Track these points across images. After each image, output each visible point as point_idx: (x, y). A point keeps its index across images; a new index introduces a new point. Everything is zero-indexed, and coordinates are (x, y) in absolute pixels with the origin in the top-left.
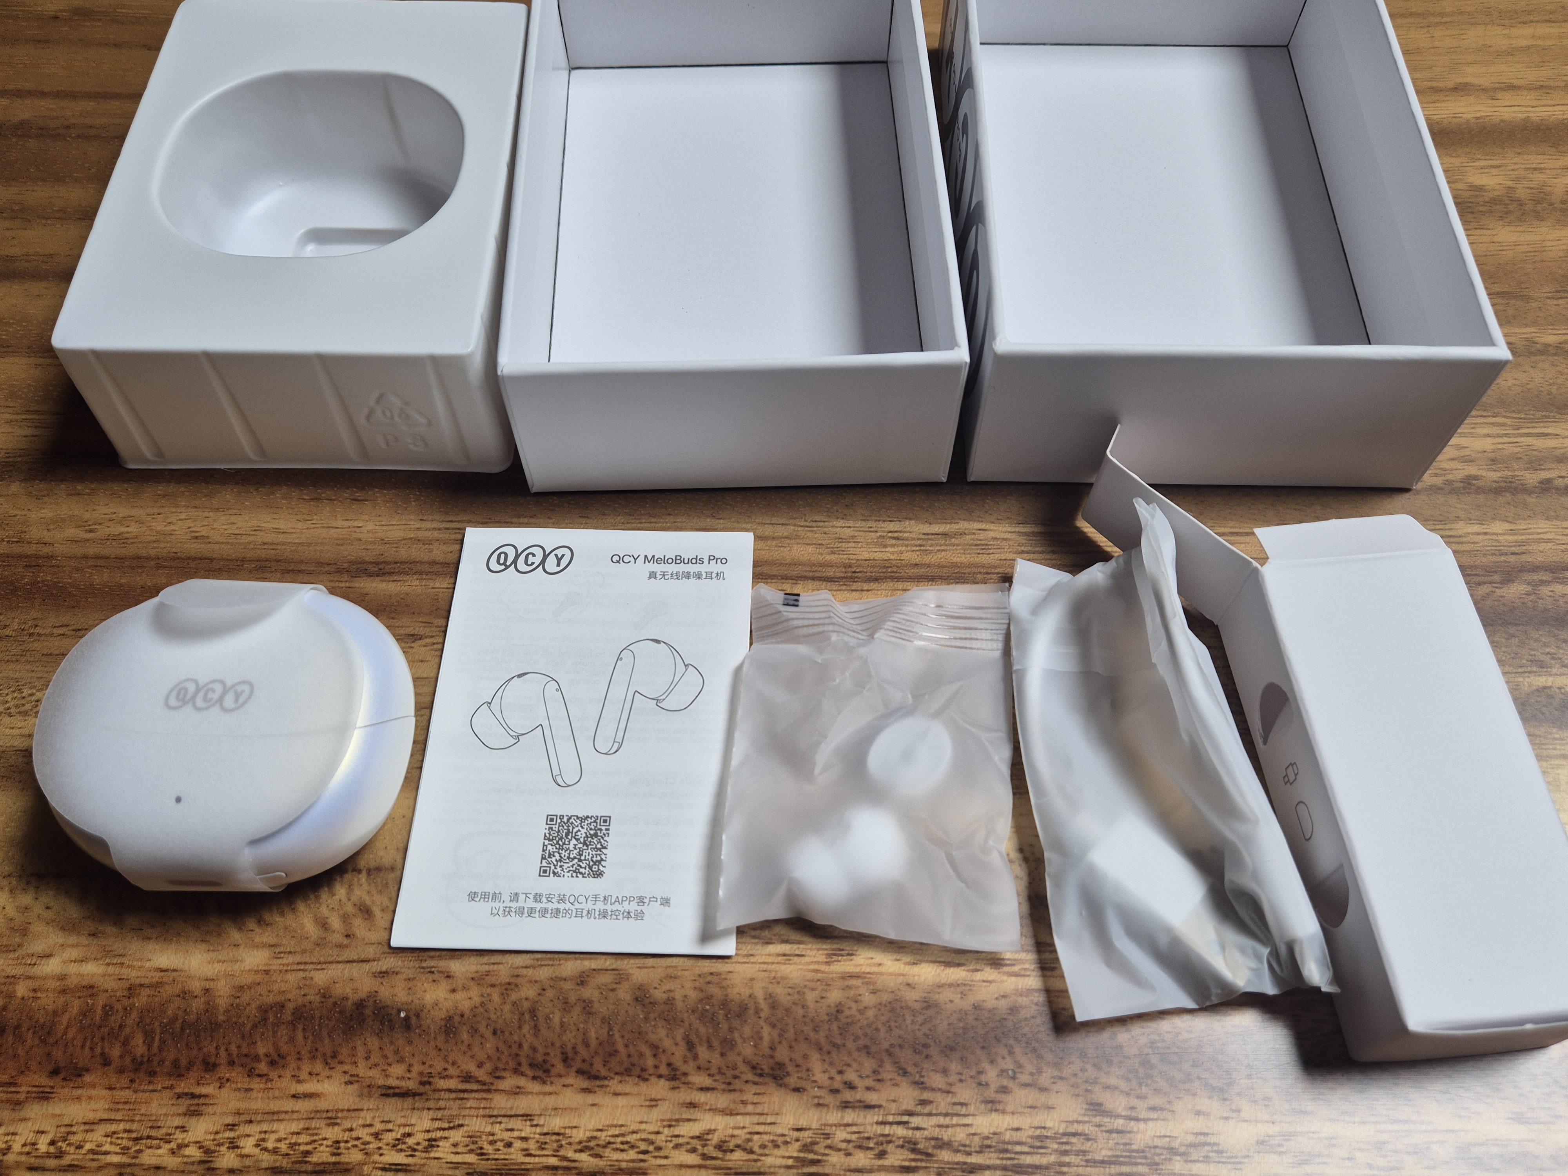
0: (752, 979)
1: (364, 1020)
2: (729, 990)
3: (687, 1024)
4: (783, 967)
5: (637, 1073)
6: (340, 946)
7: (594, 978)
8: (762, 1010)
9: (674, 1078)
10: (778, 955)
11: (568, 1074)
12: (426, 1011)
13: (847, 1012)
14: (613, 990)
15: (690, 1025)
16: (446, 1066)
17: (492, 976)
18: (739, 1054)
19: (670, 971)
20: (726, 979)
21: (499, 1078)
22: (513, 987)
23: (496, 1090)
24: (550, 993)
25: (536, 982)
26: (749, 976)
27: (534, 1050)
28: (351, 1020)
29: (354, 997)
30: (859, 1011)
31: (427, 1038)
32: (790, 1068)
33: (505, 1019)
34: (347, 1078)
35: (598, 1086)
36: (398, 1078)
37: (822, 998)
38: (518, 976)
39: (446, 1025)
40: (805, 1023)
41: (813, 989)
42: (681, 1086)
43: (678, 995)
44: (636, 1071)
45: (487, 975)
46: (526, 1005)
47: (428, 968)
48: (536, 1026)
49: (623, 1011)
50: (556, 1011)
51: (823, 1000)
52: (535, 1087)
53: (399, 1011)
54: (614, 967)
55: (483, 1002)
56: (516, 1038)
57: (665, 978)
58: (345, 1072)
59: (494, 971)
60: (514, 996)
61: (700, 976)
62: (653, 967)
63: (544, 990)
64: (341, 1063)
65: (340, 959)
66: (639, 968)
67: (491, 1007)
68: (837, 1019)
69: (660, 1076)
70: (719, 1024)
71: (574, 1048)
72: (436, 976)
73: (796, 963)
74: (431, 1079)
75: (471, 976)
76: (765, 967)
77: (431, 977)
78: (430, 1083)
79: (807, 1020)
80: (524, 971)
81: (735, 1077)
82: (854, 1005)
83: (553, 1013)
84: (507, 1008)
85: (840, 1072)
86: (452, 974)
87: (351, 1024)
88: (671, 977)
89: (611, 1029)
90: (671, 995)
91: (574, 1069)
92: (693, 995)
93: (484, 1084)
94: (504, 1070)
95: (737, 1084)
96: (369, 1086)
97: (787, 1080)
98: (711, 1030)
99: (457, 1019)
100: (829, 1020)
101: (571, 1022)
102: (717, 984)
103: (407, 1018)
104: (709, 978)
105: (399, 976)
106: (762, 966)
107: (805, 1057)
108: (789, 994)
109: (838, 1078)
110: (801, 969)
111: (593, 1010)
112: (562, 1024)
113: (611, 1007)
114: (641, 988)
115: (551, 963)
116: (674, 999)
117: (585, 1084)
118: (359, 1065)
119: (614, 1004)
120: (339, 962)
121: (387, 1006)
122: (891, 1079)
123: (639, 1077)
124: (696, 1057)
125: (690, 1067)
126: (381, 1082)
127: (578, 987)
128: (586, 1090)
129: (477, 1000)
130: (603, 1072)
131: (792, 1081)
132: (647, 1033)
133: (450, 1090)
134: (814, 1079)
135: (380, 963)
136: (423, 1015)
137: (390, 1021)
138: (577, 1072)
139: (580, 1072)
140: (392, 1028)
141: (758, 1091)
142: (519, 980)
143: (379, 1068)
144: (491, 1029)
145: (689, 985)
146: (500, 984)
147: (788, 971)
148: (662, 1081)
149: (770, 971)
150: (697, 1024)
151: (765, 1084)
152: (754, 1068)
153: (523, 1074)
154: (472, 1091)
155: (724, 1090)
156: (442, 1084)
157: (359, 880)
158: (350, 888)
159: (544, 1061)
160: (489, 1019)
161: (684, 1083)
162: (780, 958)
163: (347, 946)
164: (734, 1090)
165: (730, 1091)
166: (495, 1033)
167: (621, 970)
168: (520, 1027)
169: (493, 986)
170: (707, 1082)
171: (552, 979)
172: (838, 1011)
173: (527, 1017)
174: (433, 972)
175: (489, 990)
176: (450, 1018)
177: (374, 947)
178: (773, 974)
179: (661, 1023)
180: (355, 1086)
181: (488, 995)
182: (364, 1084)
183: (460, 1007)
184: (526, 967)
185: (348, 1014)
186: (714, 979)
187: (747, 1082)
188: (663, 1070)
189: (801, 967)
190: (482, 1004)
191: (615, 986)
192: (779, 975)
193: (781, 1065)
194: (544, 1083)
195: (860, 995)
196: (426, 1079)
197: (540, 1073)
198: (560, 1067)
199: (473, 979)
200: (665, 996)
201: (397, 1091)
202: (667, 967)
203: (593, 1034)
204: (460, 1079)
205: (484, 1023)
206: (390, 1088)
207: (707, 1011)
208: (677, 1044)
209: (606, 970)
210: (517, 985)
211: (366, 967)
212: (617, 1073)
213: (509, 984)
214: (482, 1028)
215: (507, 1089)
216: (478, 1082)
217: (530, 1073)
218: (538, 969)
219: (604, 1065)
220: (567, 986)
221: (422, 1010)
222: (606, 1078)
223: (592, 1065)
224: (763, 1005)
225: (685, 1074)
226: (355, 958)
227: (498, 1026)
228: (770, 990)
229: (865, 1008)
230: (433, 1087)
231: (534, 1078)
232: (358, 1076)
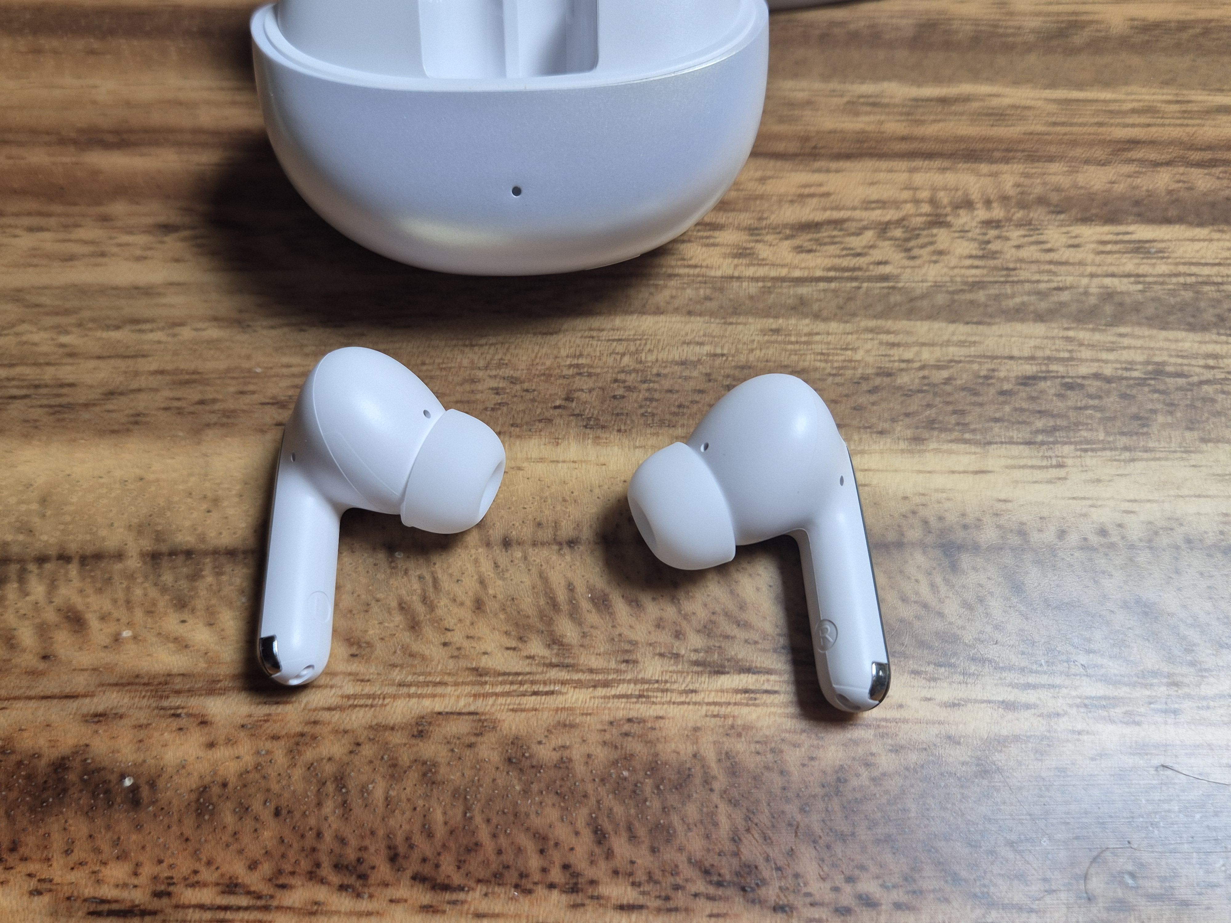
0: (696, 729)
1: (65, 790)
2: (660, 747)
3: (593, 800)
4: (745, 710)
5: (514, 881)
6: (33, 673)
7: (439, 725)
8: (714, 778)
9: (574, 889)
10: (737, 691)
11: (398, 881)
12: (165, 776)
13: (854, 782)
14: (471, 746)
15: (598, 802)
16: (197, 866)
17: (275, 722)
18: (681, 849)
19: (562, 716)
20: (653, 729)
21: (283, 887)
22: (307, 739)
23: (279, 908)
24: (367, 751)
25: (346, 732)
26: (691, 724)
27: (342, 841)
28: (44, 789)
29: (51, 754)
30: (873, 779)
31: (166, 821)
32: (766, 872)
33: (294, 792)
34: (33, 884)
35: (449, 903)
36: (117, 886)
37: (812, 759)
38: (315, 723)
39: (198, 800)
40: (788, 800)
41: (796, 745)
42: (587, 901)
43: (577, 753)
44: (512, 877)
45: (266, 721)
46: (329, 769)
47: (171, 709)
48: (345, 802)
49: (487, 780)
50: (378, 779)
51: (813, 763)
52: (345, 902)
53: (123, 777)
54: (472, 709)
55: (259, 764)
56: (312, 821)
57: (555, 727)
58: (30, 875)
59: (278, 714)
60: (309, 755)
61: (611, 723)
62: (536, 710)
63: (358, 744)
64: (24, 859)
65: (32, 693)
66: (513, 710)
67: (272, 773)
68: (838, 793)
69: (551, 886)
70: (646, 800)
71: (408, 839)
72: (183, 722)
73: (765, 704)
74: (171, 889)
75: (241, 721)
76: (715, 709)
77: (175, 724)
78: (169, 894)
79: (790, 794)
80: (325, 716)
81: (677, 887)
82: (862, 770)
83: (373, 781)
84: (298, 773)
85: (850, 880)
86: (209, 718)
87: (44, 796)
88: (565, 725)
89: (468, 809)
90: (566, 753)
91: (409, 873)
92: (601, 754)
93: (259, 897)
94: (293, 873)
95: (680, 900)
96: (69, 898)
97: (763, 892)
98: (633, 811)
99: (216, 790)
100: (826, 795)
101: (403, 797)
102: (640, 736)
103: (134, 788)
104: (626, 727)
105: (124, 721)
106: (712, 708)
107: (791, 853)
108: (758, 753)
109: (848, 889)
110: (774, 714)
111: (439, 778)
112: (388, 800)
113: (468, 773)
114: (516, 741)
115: (369, 702)
116: (570, 760)
117: (427, 898)
118: (55, 864)
119: (473, 767)
120: (30, 698)
121: (104, 769)
122: (934, 891)
123: (517, 886)
124: (609, 854)
125: (601, 871)
126: (89, 891)
127: (413, 741)
128: (428, 909)
129: (249, 760)
130: (457, 879)
131: (771, 893)
132: (527, 815)
133: (201, 907)
134: (809, 889)
135: (95, 700)
136: (161, 783)
137: (107, 792)
138: (414, 878)
139: (418, 878)
140: (110, 804)
141: (715, 911)
142: (317, 729)
143: (87, 870)
144: (272, 806)
145: (594, 738)
146: (288, 736)
147: (754, 716)
148: (555, 894)
149: (725, 717)
150: (609, 801)
151: (727, 899)
152: (706, 872)
153: (323, 881)
154: (239, 908)
155: (659, 910)
156: (191, 896)
157: (67, 572)
158: (52, 586)
159: (359, 861)
160: (268, 790)
161: (592, 897)
162: (739, 696)
163: (42, 673)
164: (676, 909)
165: (669, 910)
166: (277, 813)
167: (483, 714)
168: (319, 805)
169: (275, 738)
170: (630, 895)
171: (371, 727)
172: (839, 780)
173: (330, 787)
174: (178, 716)
175: (269, 745)
176: (204, 790)
177: (86, 674)
178: (730, 721)
179: (550, 799)
180: (46, 899)
181: (268, 752)
182: (61, 895)
183: (222, 771)
184: (329, 709)
185: (40, 780)
186: (635, 728)
187: (696, 895)
188: (556, 875)
189: (773, 709)
190: (258, 767)
191: (473, 739)
192: (739, 722)
193: (751, 868)
194: (359, 896)
195: (872, 754)
196: (163, 888)
197: (351, 880)
198: (384, 870)
199: (243, 726)
200: (556, 756)
201: (115, 907)
202: (557, 710)
203: (438, 816)
204: (219, 888)
205: (260, 797)
206: (103, 901)
207: (625, 779)
208: (577, 833)
209: (460, 714)
210: (314, 738)
211: (73, 705)
212: (479, 881)
213: (302, 735)
214: (256, 806)
215: (297, 905)
216: (249, 893)
217: (335, 879)
218: (347, 712)
219: (459, 868)
220: (397, 738)
221: (159, 776)
222: (461, 889)
223: (437, 866)
224: (715, 769)
225: (593, 882)
226: (56, 691)
227: (283, 803)
228: (726, 747)
229: (884, 774)
230: (174, 901)
231: (342, 888)
232: (51, 881)
